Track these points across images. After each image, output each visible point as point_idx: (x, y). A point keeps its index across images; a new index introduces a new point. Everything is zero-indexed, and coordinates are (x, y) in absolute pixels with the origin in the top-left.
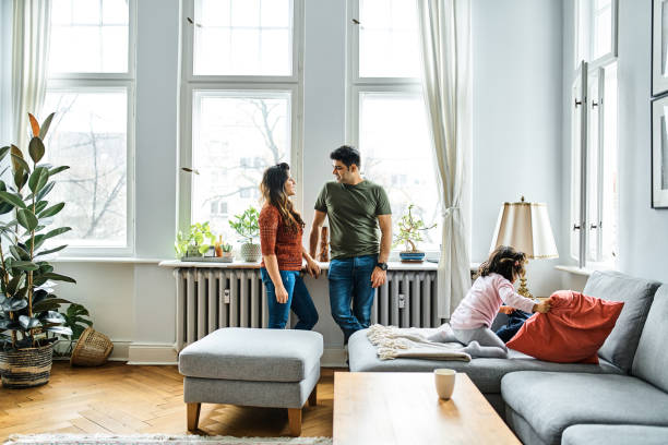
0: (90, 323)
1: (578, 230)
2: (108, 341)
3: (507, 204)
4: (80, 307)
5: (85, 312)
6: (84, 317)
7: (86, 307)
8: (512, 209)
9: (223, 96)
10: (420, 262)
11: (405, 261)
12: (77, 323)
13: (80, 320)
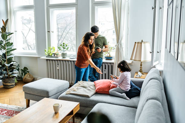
0: (28, 72)
1: (151, 53)
2: (32, 76)
3: (135, 43)
4: (26, 68)
5: (27, 69)
6: (27, 70)
7: (28, 68)
8: (137, 44)
9: (59, 10)
10: (111, 60)
11: (107, 59)
12: (26, 72)
13: (26, 71)
